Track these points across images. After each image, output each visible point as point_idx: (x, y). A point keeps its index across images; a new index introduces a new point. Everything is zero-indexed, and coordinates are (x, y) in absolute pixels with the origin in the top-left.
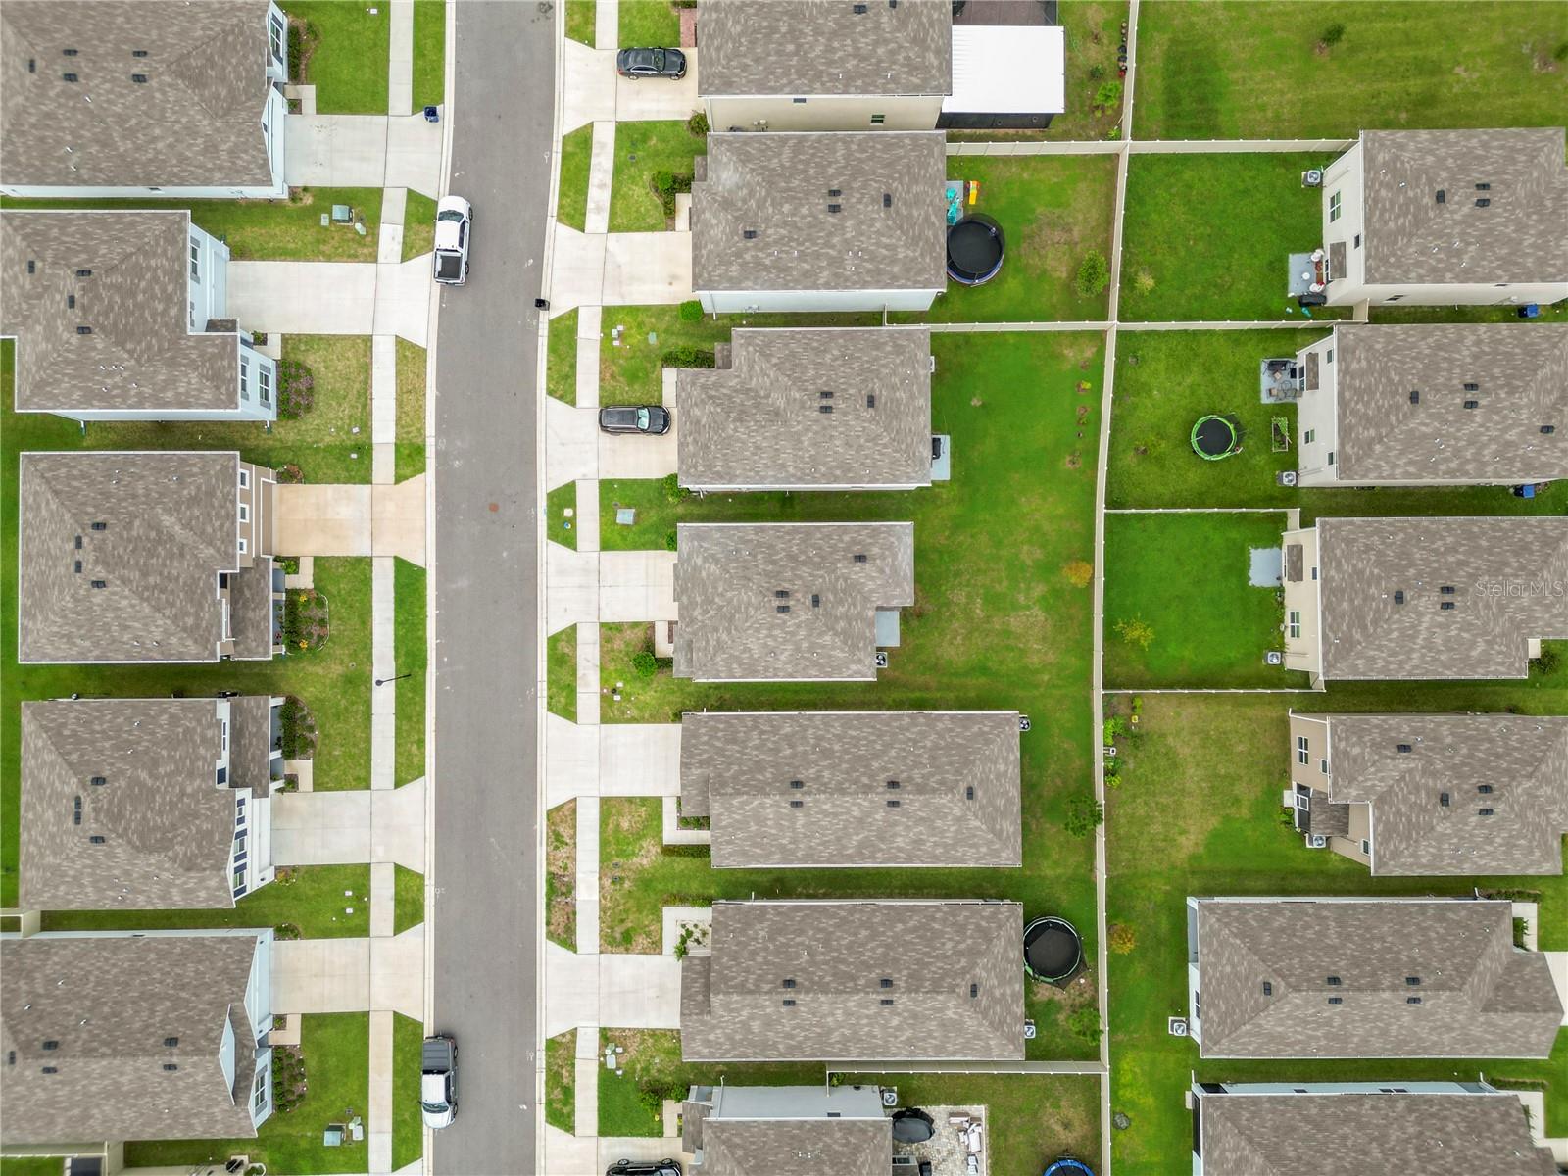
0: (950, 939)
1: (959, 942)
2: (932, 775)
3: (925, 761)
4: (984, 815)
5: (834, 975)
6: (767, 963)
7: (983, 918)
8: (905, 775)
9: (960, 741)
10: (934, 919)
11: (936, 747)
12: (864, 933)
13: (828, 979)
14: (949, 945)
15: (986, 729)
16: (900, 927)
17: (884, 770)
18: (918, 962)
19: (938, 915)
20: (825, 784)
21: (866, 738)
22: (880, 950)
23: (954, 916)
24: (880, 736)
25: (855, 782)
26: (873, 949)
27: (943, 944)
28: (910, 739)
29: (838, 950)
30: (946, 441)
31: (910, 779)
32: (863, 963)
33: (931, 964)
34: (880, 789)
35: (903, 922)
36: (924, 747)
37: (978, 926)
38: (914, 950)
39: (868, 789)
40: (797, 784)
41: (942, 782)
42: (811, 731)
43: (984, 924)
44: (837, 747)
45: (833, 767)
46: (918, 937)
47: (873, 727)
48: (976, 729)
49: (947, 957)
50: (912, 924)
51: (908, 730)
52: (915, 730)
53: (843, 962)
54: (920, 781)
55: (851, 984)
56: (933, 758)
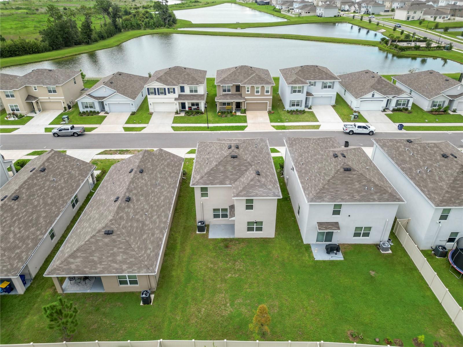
0: (20, 232)
1: (15, 235)
2: (128, 216)
3: (137, 217)
4: (91, 243)
5: (35, 184)
6: (58, 168)
7: (23, 252)
8: (132, 206)
9: (145, 236)
10: (37, 230)
11: (144, 225)
12: (50, 201)
13: (35, 181)
14: (17, 230)
15: (149, 252)
16: (43, 215)
17: (138, 200)
18: (17, 214)
19: (38, 233)
20: (138, 179)
21: (158, 201)
22: (36, 203)
23: (33, 239)
24: (158, 206)
25: (135, 188)
26: (39, 201)
27: (20, 228)
28: (152, 216)
29: (48, 190)
30: (339, 257)
31: (129, 207)
32: (34, 195)
33: (12, 219)
34: (127, 195)
35: (44, 217)
36: (146, 220)
37: (19, 248)
38: (26, 215)
39: (129, 190)
40: (141, 172)
41: (121, 218)
42: (167, 186)
43: (18, 251)
44: (156, 190)
45: (146, 185)
46: (32, 220)
47: (163, 206)
48: (150, 246)
49: (10, 227)
50: (41, 220)
51: (158, 218)
52: (157, 220)
53: (40, 189)
54: (126, 210)
55: (26, 187)
56: (138, 221)
